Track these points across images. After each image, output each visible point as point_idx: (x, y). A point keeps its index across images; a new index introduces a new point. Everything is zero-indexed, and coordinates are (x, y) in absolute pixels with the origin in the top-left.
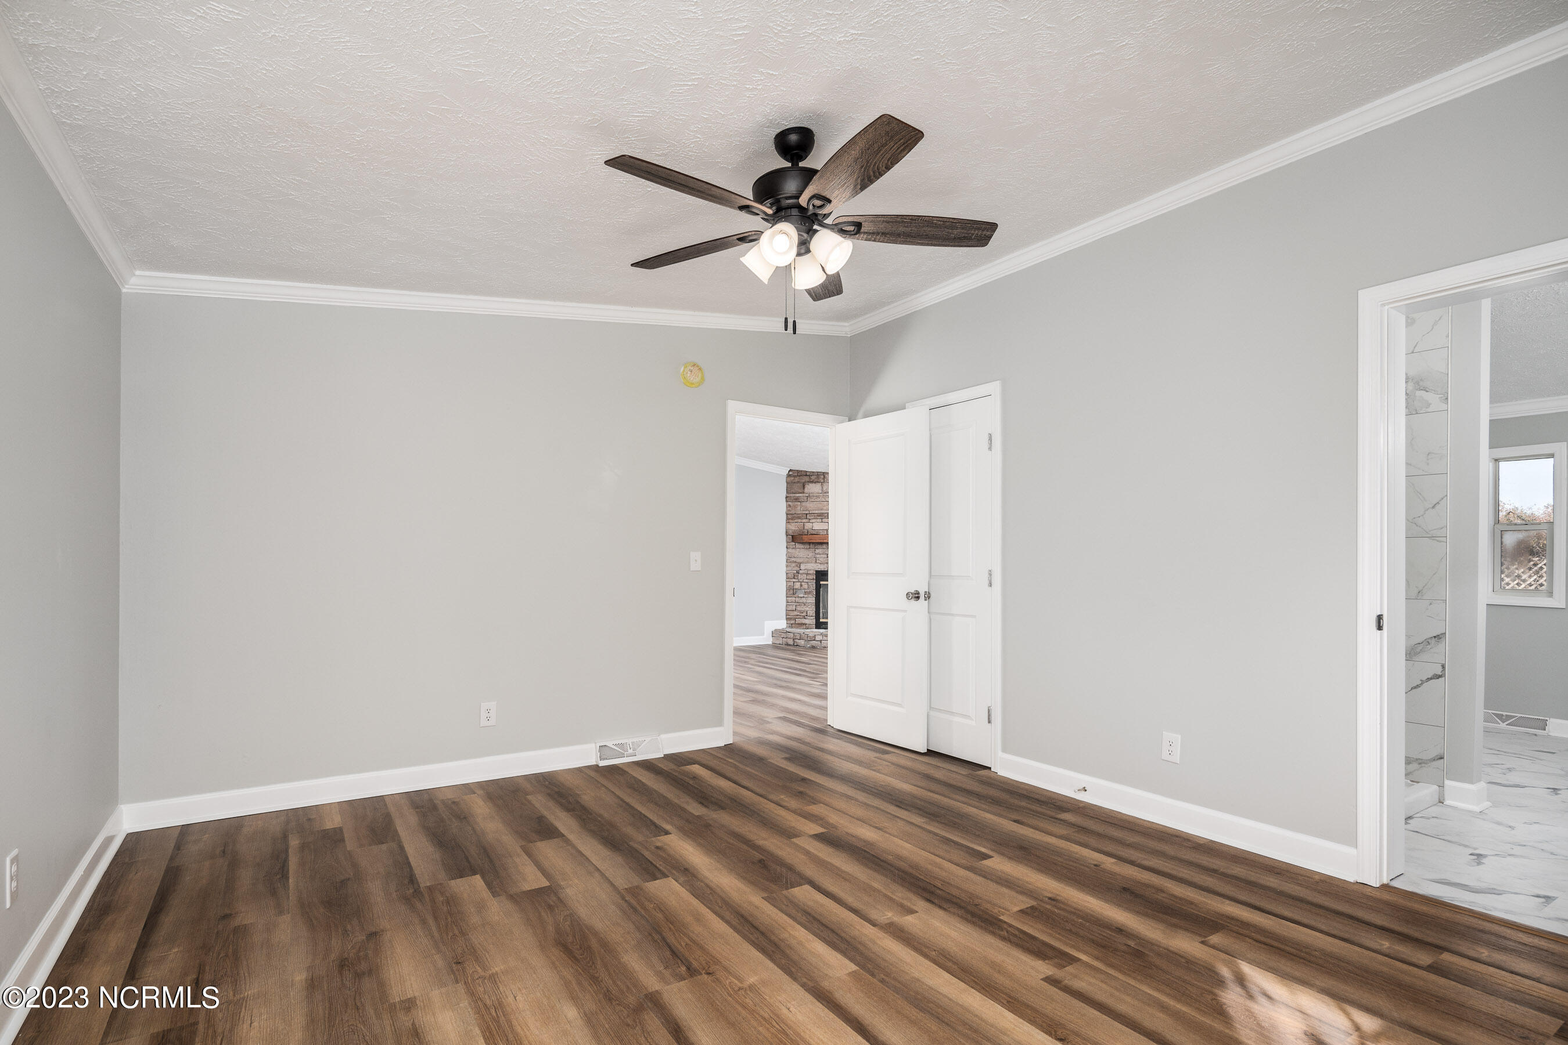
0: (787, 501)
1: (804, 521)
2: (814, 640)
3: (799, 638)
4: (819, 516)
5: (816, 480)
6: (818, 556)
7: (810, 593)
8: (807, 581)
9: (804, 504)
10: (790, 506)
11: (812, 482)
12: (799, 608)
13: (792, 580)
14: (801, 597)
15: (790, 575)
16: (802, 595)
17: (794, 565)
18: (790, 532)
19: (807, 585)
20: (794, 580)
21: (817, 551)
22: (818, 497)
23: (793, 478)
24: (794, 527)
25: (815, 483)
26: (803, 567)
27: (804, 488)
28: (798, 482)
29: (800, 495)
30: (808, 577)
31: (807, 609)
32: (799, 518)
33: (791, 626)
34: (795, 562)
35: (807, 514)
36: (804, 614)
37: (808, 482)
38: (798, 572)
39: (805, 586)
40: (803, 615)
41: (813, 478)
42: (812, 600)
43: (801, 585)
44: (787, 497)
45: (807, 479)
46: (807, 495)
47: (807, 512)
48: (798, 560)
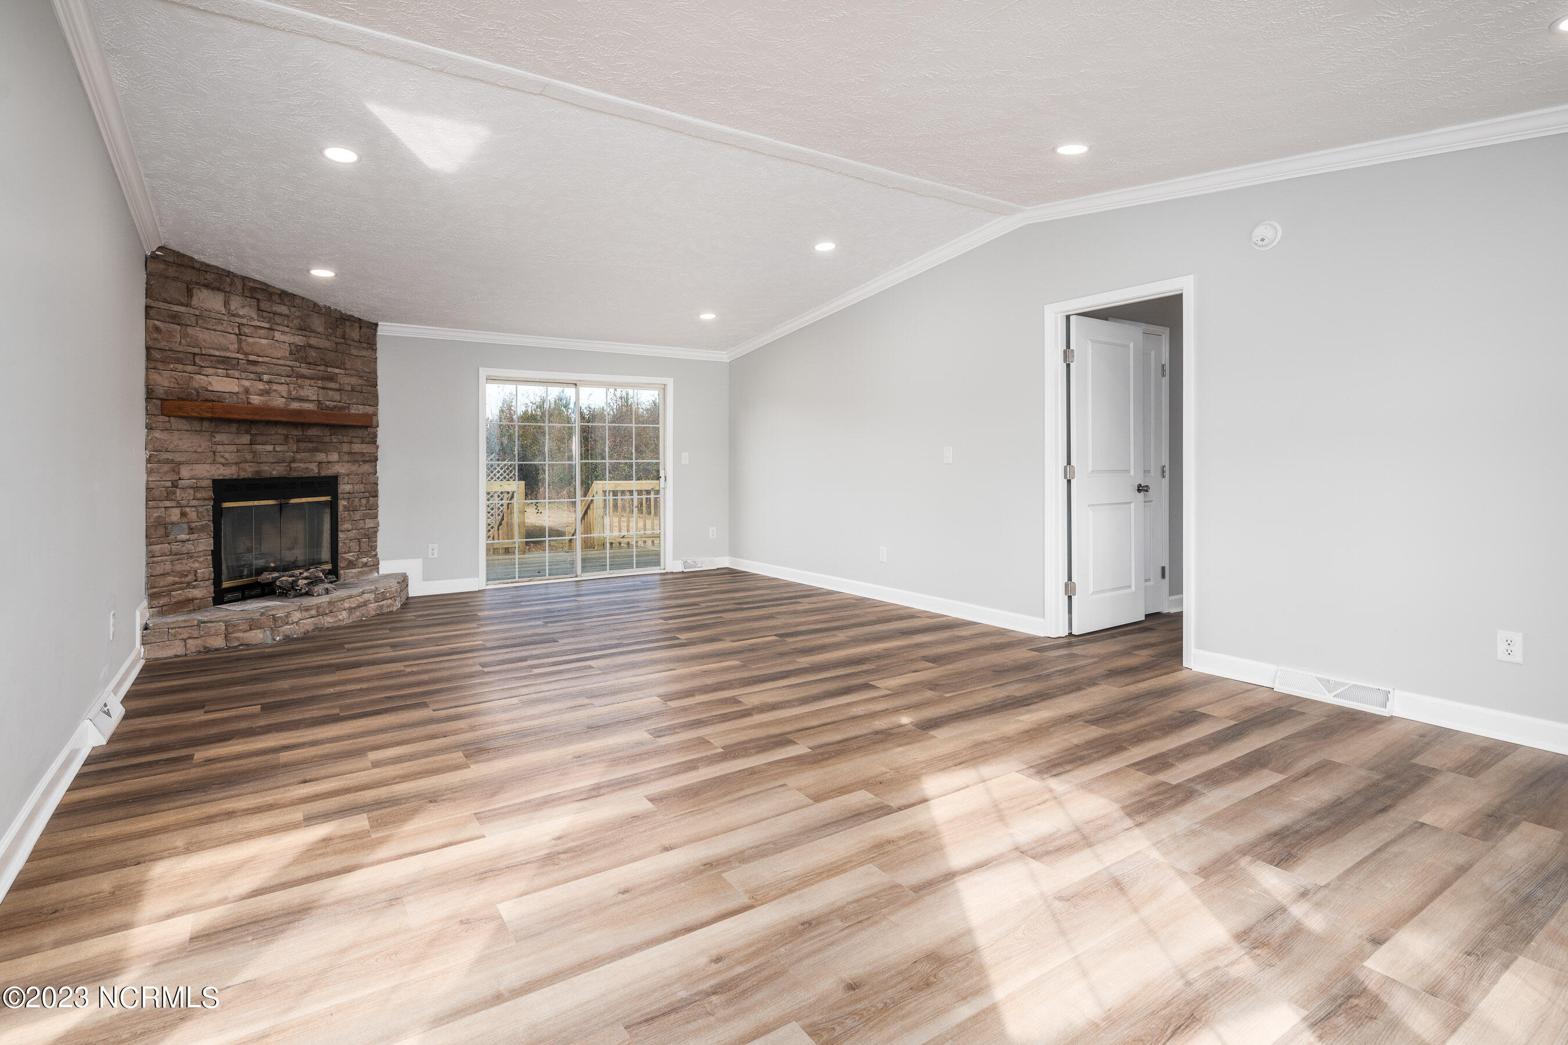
0: (148, 316)
1: (190, 368)
2: (287, 623)
3: (246, 627)
4: (219, 362)
5: (216, 284)
6: (220, 448)
7: (202, 529)
8: (194, 503)
9: (190, 330)
10: (157, 329)
11: (207, 286)
12: (178, 567)
13: (161, 504)
14: (184, 542)
15: (156, 493)
16: (184, 537)
17: (166, 468)
18: (160, 392)
19: (195, 513)
20: (168, 504)
21: (219, 438)
22: (220, 321)
23: (162, 266)
24: (164, 380)
25: (213, 289)
26: (185, 472)
27: (190, 293)
28: (175, 279)
29: (182, 309)
30: (199, 495)
31: (197, 565)
32: (179, 361)
33: (163, 611)
34: (172, 461)
35: (195, 354)
36: (190, 578)
37: (197, 283)
38: (175, 485)
39: (193, 515)
40: (187, 579)
41: (210, 277)
42: (206, 543)
43: (183, 514)
44: (148, 308)
45: (189, 275)
46: (197, 313)
47: (197, 350)
48: (178, 457)
